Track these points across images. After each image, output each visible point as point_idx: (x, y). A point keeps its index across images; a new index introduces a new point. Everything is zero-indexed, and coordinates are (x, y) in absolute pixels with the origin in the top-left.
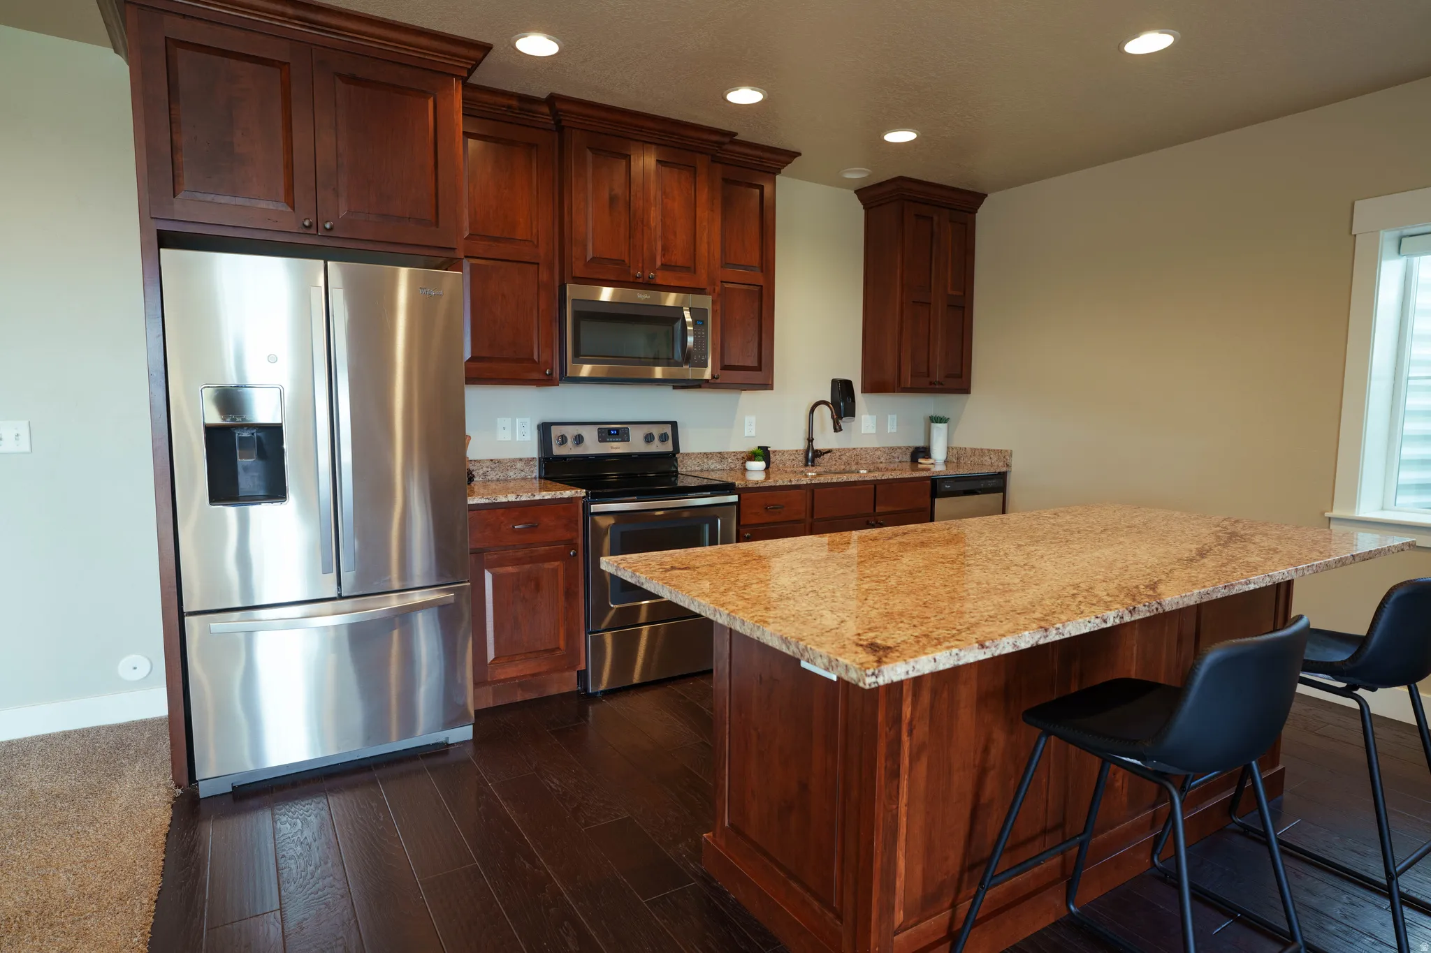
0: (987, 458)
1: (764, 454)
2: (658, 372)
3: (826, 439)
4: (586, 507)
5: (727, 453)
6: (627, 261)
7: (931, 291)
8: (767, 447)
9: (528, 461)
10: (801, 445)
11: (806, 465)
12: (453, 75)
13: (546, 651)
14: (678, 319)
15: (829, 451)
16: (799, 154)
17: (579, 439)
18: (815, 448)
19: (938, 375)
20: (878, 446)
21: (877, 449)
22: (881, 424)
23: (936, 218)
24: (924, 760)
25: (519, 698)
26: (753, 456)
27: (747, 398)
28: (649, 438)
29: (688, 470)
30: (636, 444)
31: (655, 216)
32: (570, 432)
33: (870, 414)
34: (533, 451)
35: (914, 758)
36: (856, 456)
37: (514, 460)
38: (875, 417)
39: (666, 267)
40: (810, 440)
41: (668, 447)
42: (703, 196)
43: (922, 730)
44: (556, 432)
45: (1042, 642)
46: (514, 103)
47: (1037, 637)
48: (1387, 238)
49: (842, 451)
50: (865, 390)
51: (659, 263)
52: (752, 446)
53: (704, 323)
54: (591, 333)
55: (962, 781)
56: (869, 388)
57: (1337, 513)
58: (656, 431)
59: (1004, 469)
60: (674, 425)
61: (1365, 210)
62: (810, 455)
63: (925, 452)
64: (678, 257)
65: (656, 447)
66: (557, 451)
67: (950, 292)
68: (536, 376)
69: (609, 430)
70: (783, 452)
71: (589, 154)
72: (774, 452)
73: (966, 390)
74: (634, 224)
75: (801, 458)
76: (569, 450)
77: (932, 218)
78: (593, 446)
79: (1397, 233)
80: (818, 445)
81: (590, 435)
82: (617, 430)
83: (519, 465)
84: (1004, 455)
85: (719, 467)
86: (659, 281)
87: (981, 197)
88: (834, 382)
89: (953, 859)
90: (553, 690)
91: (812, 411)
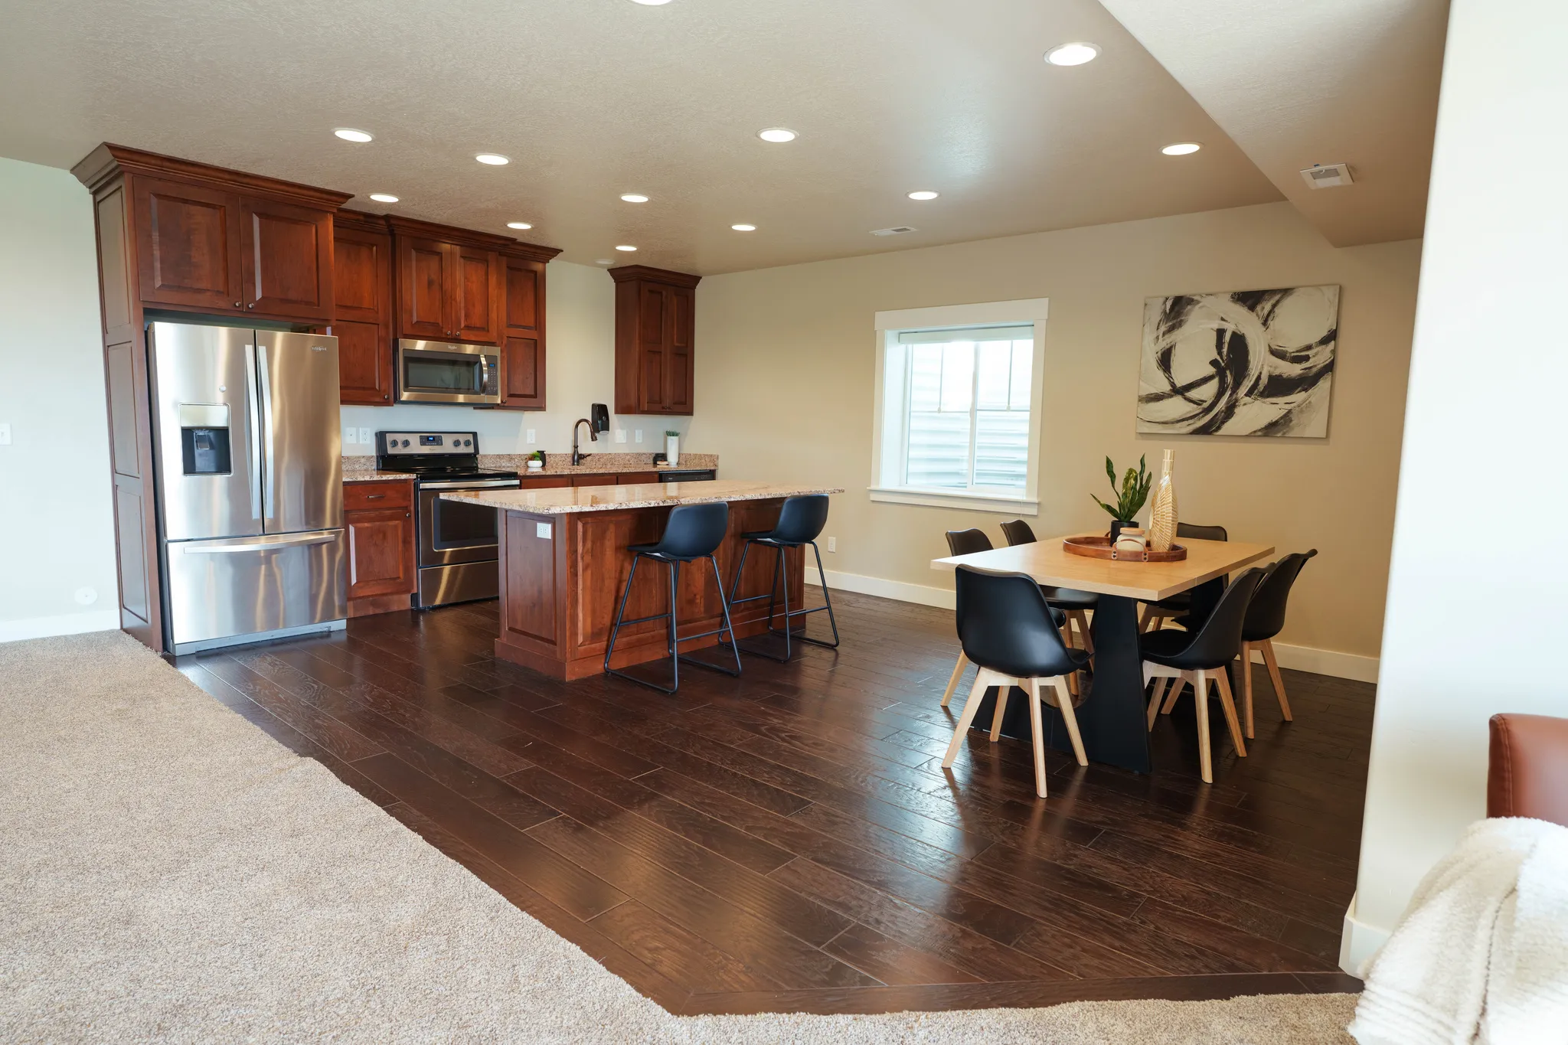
0: (703, 461)
1: (541, 456)
2: (461, 398)
3: (587, 447)
4: (416, 486)
5: (514, 455)
6: (441, 324)
7: (661, 343)
8: (543, 452)
9: (369, 458)
10: (570, 451)
11: (573, 464)
12: (328, 212)
13: (390, 579)
14: (477, 363)
15: (589, 455)
16: (562, 251)
17: (406, 443)
18: (580, 453)
19: (667, 402)
20: (628, 452)
21: (627, 454)
22: (630, 437)
23: (664, 293)
24: (589, 572)
25: (371, 613)
26: (533, 458)
27: (528, 416)
28: (457, 443)
29: (484, 465)
30: (447, 447)
31: (460, 294)
32: (400, 438)
33: (622, 429)
34: (372, 451)
35: (585, 569)
36: (612, 458)
37: (359, 457)
38: (625, 432)
39: (468, 327)
40: (576, 447)
41: (471, 450)
42: (493, 280)
43: (588, 558)
44: (389, 438)
45: (619, 508)
46: (362, 218)
47: (616, 506)
48: (890, 335)
49: (601, 456)
50: (617, 412)
51: (463, 325)
52: (534, 450)
53: (495, 365)
54: (416, 370)
55: (610, 584)
56: (620, 410)
57: (873, 487)
58: (462, 438)
59: (712, 468)
60: (475, 434)
61: (880, 316)
62: (576, 457)
63: (663, 457)
64: (476, 321)
65: (462, 449)
66: (391, 451)
67: (676, 344)
68: (377, 399)
69: (428, 437)
70: (556, 455)
71: (414, 253)
72: (549, 455)
73: (689, 412)
74: (446, 300)
75: (570, 459)
76: (400, 450)
77: (661, 293)
78: (417, 448)
79: (897, 331)
80: (582, 451)
81: (415, 440)
82: (434, 437)
83: (363, 460)
84: (714, 458)
85: (509, 465)
86: (463, 338)
87: (696, 279)
88: (593, 405)
89: (607, 620)
90: (395, 608)
91: (577, 426)
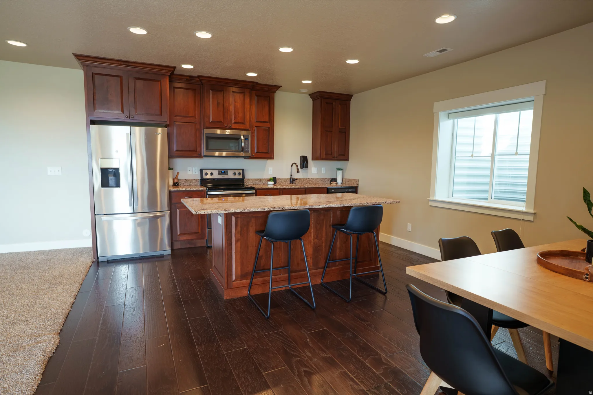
0: (352, 182)
1: (274, 180)
3: (296, 176)
4: (207, 193)
5: (262, 179)
6: (223, 122)
7: (332, 127)
8: (275, 178)
9: (197, 180)
10: (289, 177)
11: (290, 183)
12: (166, 75)
13: (195, 233)
14: (240, 138)
15: (297, 179)
16: (281, 86)
17: (212, 174)
18: (293, 178)
19: (335, 155)
20: (318, 178)
21: (317, 179)
22: (319, 171)
23: (334, 103)
25: (188, 247)
26: (270, 180)
27: (269, 161)
28: (235, 174)
29: (247, 184)
30: (230, 175)
31: (232, 108)
32: (209, 172)
33: (315, 167)
34: (199, 178)
35: (237, 242)
36: (309, 181)
37: (192, 180)
38: (317, 168)
39: (235, 123)
40: (291, 175)
41: (241, 177)
42: (247, 101)
43: (239, 236)
44: (204, 171)
46: (188, 78)
48: (442, 115)
49: (304, 180)
50: (312, 160)
51: (233, 122)
52: (271, 177)
53: (248, 139)
54: (212, 143)
56: (314, 159)
58: (237, 172)
59: (356, 186)
60: (243, 170)
61: (436, 105)
62: (291, 180)
63: (335, 180)
64: (239, 120)
65: (237, 176)
66: (205, 177)
67: (340, 127)
68: (196, 155)
69: (222, 171)
70: (282, 179)
71: (211, 91)
72: (279, 179)
73: (347, 159)
74: (226, 111)
75: (289, 181)
76: (209, 177)
77: (332, 103)
78: (216, 176)
79: (447, 112)
80: (294, 177)
81: (215, 173)
82: (224, 171)
83: (194, 181)
84: (357, 181)
85: (259, 183)
86: (233, 127)
87: (351, 96)
88: (301, 156)
90: (199, 245)
91: (292, 166)
